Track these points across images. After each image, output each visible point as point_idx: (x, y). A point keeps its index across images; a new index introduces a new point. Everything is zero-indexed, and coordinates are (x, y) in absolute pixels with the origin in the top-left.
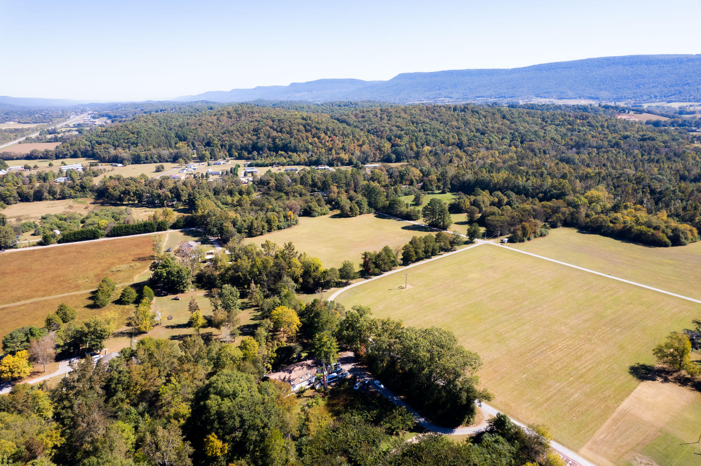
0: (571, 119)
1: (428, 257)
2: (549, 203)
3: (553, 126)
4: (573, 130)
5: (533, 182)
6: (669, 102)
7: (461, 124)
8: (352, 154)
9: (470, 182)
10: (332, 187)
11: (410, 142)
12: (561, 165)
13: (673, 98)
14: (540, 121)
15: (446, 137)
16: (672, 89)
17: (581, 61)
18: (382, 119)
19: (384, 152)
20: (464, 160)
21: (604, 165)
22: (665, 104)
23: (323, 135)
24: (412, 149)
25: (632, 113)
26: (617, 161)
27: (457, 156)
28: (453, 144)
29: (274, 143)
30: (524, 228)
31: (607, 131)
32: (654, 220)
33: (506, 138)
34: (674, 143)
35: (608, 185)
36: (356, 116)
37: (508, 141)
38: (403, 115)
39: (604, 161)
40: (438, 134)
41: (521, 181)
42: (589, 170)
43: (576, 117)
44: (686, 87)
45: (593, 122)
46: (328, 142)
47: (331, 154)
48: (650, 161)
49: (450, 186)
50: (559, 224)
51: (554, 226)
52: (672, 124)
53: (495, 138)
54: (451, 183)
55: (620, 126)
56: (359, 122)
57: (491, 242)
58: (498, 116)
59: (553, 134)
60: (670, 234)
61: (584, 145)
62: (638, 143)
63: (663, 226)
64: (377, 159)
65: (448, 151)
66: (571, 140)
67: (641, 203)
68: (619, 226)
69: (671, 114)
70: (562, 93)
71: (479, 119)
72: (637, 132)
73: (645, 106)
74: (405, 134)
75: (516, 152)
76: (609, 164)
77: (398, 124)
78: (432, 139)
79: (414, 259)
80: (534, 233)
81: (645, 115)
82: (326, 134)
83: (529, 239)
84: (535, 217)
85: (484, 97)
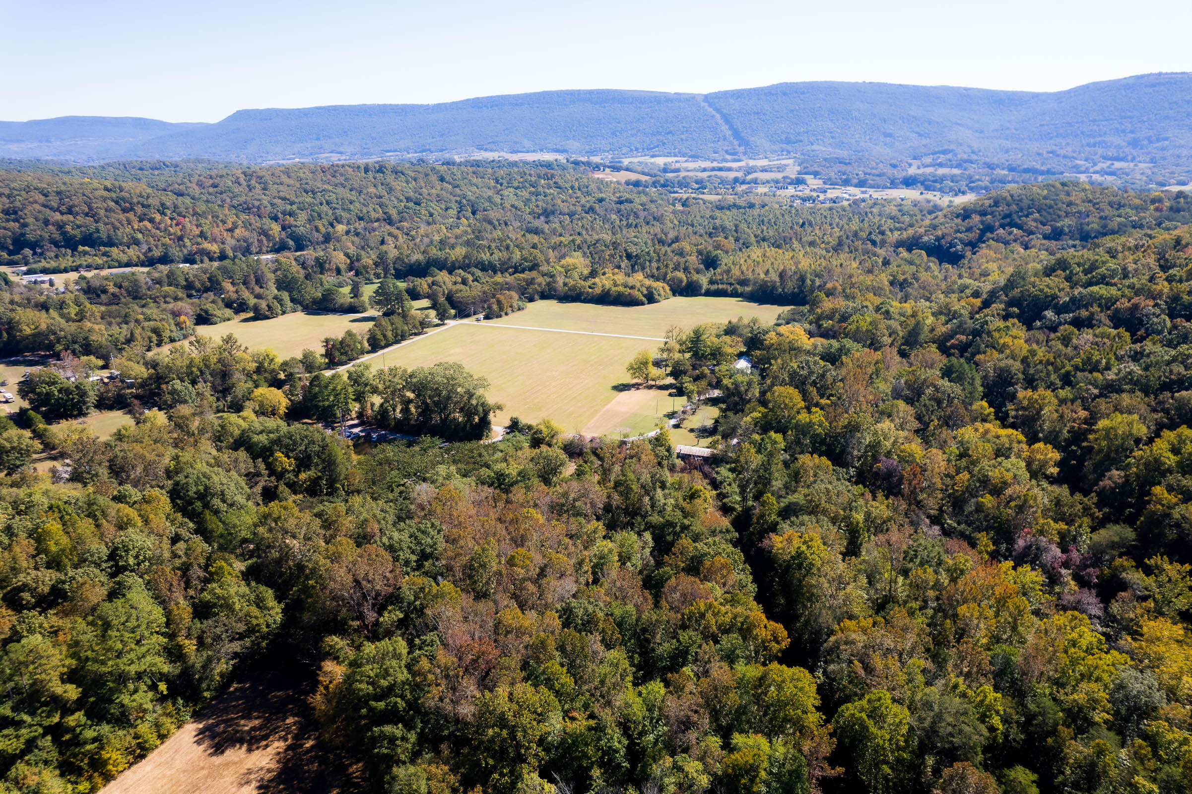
0: (533, 179)
1: (397, 342)
2: (522, 275)
3: (512, 190)
4: (537, 194)
5: (497, 257)
6: (653, 156)
7: (381, 190)
8: (223, 243)
9: (420, 264)
10: (224, 284)
11: (310, 220)
12: (528, 236)
13: (656, 151)
14: (492, 183)
15: (365, 211)
16: (655, 139)
17: (535, 94)
18: (250, 188)
19: (274, 238)
20: (401, 240)
21: (579, 234)
22: (648, 159)
23: (158, 217)
24: (317, 230)
25: (607, 170)
26: (593, 229)
27: (390, 234)
28: (378, 220)
29: (64, 234)
30: (499, 302)
31: (579, 194)
32: (631, 281)
33: (450, 208)
34: (653, 206)
35: (585, 253)
36: (200, 185)
37: (455, 212)
38: (285, 179)
39: (579, 229)
40: (352, 207)
41: (485, 256)
42: (562, 239)
43: (539, 177)
44: (670, 137)
45: (561, 183)
46: (171, 226)
47: (184, 246)
48: (629, 226)
49: (393, 272)
50: (536, 297)
51: (531, 300)
52: (654, 184)
53: (436, 209)
54: (395, 269)
55: (593, 186)
56: (210, 194)
57: (466, 321)
58: (434, 178)
59: (513, 200)
60: (645, 292)
61: (553, 213)
62: (615, 206)
63: (638, 285)
64: (264, 249)
65: (374, 230)
66: (537, 206)
67: (619, 267)
68: (598, 291)
69: (652, 172)
70: (515, 143)
71: (407, 182)
72: (614, 193)
73: (626, 162)
74: (298, 208)
75: (469, 226)
76: (584, 232)
77: (282, 194)
78: (345, 215)
79: (383, 343)
80: (511, 306)
81: (623, 172)
82: (163, 213)
83: (506, 314)
84: (509, 290)
85: (395, 151)
